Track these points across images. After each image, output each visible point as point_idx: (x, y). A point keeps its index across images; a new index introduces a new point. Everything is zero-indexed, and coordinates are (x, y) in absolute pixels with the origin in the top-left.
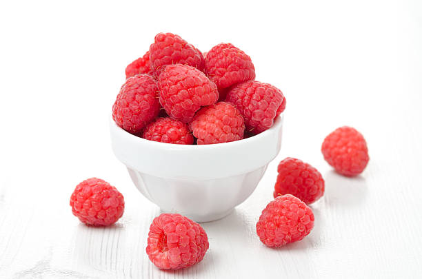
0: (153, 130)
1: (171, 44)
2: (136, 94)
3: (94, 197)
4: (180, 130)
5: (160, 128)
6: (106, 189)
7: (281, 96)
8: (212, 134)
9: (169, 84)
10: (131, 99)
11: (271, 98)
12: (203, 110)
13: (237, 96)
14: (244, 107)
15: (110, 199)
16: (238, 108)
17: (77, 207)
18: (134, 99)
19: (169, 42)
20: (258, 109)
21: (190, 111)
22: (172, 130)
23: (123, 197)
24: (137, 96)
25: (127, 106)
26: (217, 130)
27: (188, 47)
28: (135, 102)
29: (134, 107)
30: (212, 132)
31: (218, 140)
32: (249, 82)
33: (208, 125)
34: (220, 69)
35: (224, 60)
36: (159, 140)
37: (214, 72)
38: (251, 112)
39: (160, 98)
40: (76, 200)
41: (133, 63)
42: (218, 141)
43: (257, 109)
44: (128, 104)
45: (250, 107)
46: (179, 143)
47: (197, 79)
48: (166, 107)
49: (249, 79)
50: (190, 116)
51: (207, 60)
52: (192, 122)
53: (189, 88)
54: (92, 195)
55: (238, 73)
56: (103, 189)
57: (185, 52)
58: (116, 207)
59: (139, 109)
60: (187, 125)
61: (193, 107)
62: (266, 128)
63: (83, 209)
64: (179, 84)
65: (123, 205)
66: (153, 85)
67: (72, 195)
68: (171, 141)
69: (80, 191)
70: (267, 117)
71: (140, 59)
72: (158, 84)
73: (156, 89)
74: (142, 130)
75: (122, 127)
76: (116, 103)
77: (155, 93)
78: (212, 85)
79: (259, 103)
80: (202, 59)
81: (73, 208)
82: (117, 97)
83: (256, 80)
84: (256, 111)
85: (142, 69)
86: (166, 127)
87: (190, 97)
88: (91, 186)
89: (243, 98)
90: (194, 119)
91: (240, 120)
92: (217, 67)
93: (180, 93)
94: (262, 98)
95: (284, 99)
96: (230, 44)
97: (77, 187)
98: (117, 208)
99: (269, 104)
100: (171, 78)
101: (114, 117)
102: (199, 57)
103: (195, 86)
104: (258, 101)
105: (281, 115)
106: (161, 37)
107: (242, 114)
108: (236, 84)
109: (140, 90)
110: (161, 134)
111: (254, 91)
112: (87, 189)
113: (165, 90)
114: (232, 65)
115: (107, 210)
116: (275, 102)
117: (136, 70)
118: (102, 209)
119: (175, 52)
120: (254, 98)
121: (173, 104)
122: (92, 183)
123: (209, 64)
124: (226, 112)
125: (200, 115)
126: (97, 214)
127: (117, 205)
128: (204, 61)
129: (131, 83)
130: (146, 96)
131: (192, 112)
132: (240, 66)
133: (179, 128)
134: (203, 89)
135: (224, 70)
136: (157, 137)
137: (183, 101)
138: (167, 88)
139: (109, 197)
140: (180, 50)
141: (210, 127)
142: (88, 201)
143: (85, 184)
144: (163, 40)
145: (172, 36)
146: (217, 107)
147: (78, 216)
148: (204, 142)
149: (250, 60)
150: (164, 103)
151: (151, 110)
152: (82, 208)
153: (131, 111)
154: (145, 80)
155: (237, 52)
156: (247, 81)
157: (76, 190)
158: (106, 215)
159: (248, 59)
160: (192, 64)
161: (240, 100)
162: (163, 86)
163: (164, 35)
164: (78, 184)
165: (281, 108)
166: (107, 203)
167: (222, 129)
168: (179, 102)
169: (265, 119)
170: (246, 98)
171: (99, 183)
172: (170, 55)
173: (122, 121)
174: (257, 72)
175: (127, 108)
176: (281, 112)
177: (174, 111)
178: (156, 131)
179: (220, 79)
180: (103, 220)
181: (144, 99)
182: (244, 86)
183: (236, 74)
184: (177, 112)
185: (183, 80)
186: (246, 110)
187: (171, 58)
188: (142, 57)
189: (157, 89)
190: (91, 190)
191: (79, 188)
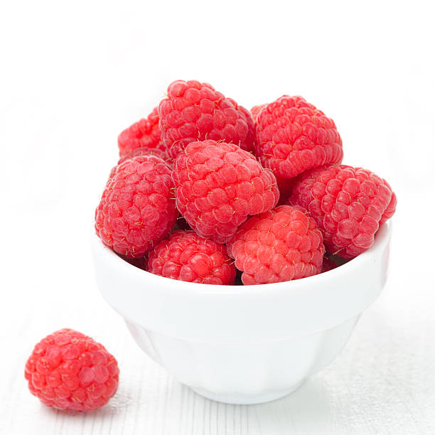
0: (166, 256)
1: (195, 101)
2: (135, 193)
3: (65, 366)
4: (212, 258)
5: (176, 254)
6: (87, 351)
7: (387, 193)
8: (268, 266)
9: (193, 178)
10: (126, 203)
11: (371, 198)
12: (251, 222)
13: (310, 194)
14: (323, 214)
15: (93, 368)
16: (313, 215)
17: (35, 382)
18: (131, 202)
19: (192, 98)
20: (348, 217)
21: (230, 225)
22: (198, 257)
23: (115, 363)
24: (137, 197)
25: (121, 215)
26: (276, 258)
27: (227, 106)
28: (133, 208)
29: (132, 217)
30: (268, 261)
31: (277, 275)
32: (332, 168)
33: (261, 249)
34: (282, 146)
35: (287, 129)
36: (176, 275)
37: (271, 151)
38: (336, 223)
39: (177, 200)
40: (35, 370)
41: (131, 128)
42: (279, 278)
43: (345, 217)
44: (122, 211)
45: (334, 215)
46: (211, 283)
47: (241, 170)
48: (188, 217)
49: (332, 162)
50: (230, 233)
51: (260, 127)
52: (232, 241)
53: (226, 184)
54: (62, 362)
55: (312, 152)
56: (81, 353)
57: (220, 115)
58: (103, 382)
59: (141, 220)
60: (224, 249)
61: (234, 219)
62: (362, 250)
63: (47, 387)
64: (209, 179)
65: (116, 377)
66: (165, 177)
67: (29, 362)
68: (196, 277)
69: (43, 354)
70: (363, 232)
71: (142, 121)
72: (174, 175)
73: (170, 184)
74: (146, 254)
75: (112, 248)
76: (101, 207)
77: (168, 193)
78: (268, 176)
79: (350, 208)
80: (250, 126)
81: (30, 383)
82: (104, 196)
83: (344, 162)
84: (344, 222)
85: (146, 140)
86: (188, 252)
87: (230, 201)
88: (61, 347)
89: (320, 198)
90: (237, 237)
91: (317, 237)
92: (277, 143)
93: (211, 194)
94: (355, 198)
95: (393, 197)
96: (298, 99)
97: (37, 348)
98: (106, 383)
99: (367, 208)
100: (197, 167)
101: (97, 230)
102: (245, 123)
103: (237, 182)
104: (348, 205)
105: (388, 222)
106: (179, 89)
107: (321, 227)
108: (309, 171)
109: (143, 186)
110: (180, 265)
111: (341, 186)
112: (54, 352)
113: (185, 187)
114: (303, 138)
115: (88, 389)
116: (377, 204)
117: (136, 140)
118: (80, 386)
119: (203, 115)
120: (341, 198)
121: (199, 213)
122: (62, 339)
123: (262, 135)
124: (292, 226)
125: (246, 230)
126: (71, 395)
127: (105, 379)
128: (254, 130)
129: (127, 172)
130: (152, 198)
131: (234, 226)
132: (316, 140)
133: (210, 253)
134: (251, 185)
135: (289, 147)
136: (172, 268)
137: (217, 208)
138: (188, 184)
139: (91, 366)
140: (212, 113)
141: (263, 253)
142: (55, 372)
143: (50, 342)
144: (182, 95)
145: (198, 86)
146: (276, 216)
147: (39, 396)
148: (255, 280)
149: (334, 126)
150: (184, 210)
151: (161, 220)
152: (45, 384)
153: (126, 223)
154: (151, 168)
155: (311, 115)
156: (328, 165)
157: (34, 354)
158: (87, 395)
159: (330, 125)
160: (233, 139)
161: (316, 201)
162: (183, 181)
163: (183, 86)
164: (39, 341)
165: (388, 213)
166: (90, 375)
167: (285, 256)
168: (210, 210)
169: (359, 236)
170: (327, 197)
171: (75, 340)
172: (194, 121)
173: (113, 240)
174: (346, 148)
175: (120, 219)
176: (387, 218)
177: (201, 225)
178: (170, 257)
179: (282, 163)
180: (82, 404)
181: (150, 203)
182: (324, 175)
183: (310, 155)
184: (207, 226)
185: (217, 171)
186: (328, 220)
187: (195, 126)
188: (146, 117)
189: (172, 185)
190: (60, 353)
191: (40, 351)
